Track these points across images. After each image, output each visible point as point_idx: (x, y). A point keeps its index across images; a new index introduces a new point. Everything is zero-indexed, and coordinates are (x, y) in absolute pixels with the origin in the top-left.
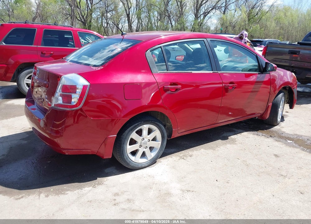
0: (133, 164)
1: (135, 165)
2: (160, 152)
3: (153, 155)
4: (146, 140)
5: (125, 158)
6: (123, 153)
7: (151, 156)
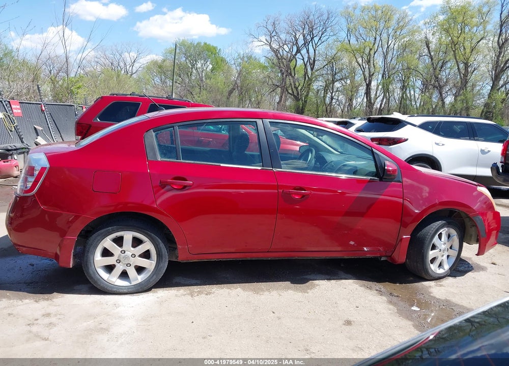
0: (103, 283)
1: (108, 286)
2: (153, 276)
3: (141, 278)
4: (129, 254)
5: (91, 272)
6: (86, 265)
7: (138, 279)
